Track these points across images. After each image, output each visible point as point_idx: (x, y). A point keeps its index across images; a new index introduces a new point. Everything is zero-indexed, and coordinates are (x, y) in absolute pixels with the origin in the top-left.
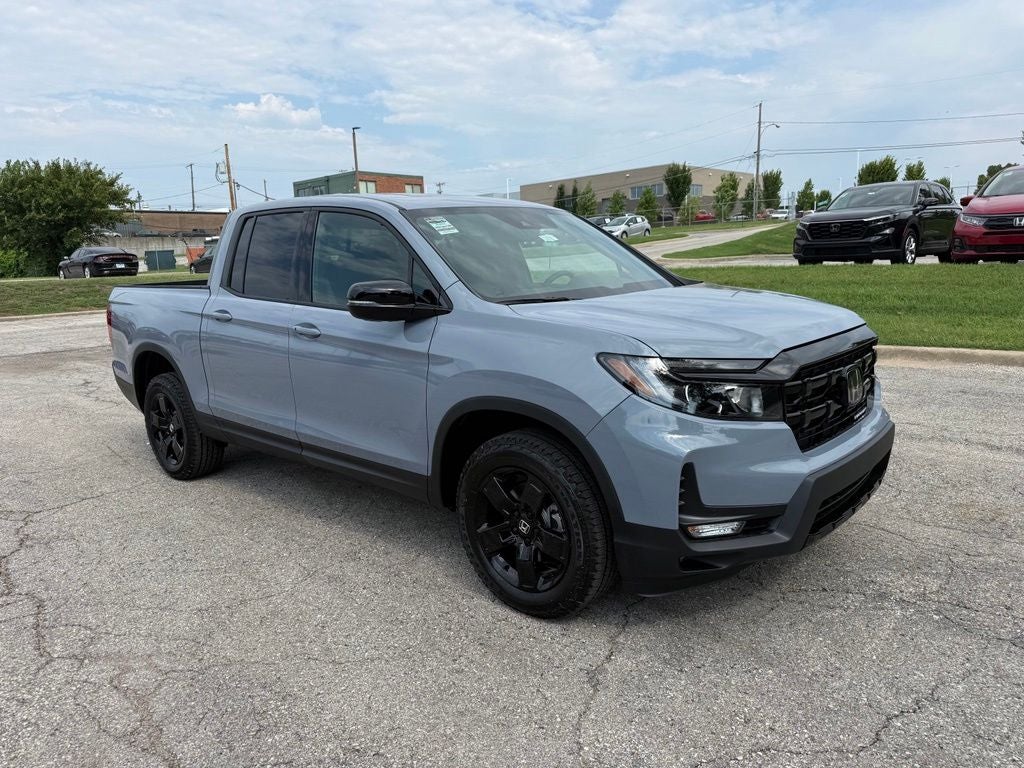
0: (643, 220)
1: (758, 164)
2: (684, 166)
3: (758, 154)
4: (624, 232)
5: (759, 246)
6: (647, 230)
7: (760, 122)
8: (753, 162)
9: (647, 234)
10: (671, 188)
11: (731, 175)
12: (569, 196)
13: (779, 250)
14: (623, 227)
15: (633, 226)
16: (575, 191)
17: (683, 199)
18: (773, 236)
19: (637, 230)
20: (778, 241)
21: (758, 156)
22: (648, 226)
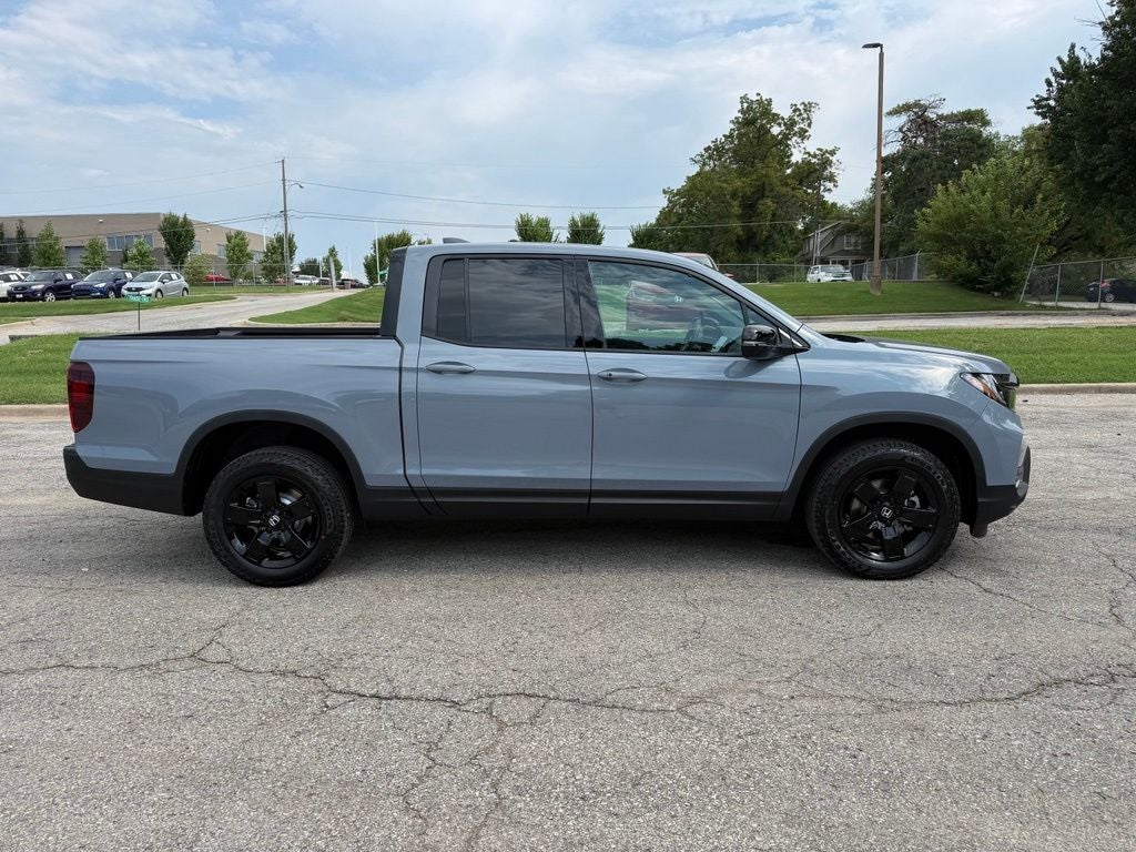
0: (179, 278)
1: (286, 224)
2: (185, 218)
3: (284, 212)
4: (159, 290)
5: (343, 313)
6: (185, 289)
7: (284, 180)
8: (281, 222)
9: (185, 292)
10: (168, 241)
11: (238, 233)
12: (10, 240)
13: (366, 318)
14: (156, 284)
15: (168, 283)
16: (21, 233)
17: (186, 256)
18: (354, 303)
19: (174, 288)
20: (359, 308)
21: (285, 215)
22: (186, 285)
